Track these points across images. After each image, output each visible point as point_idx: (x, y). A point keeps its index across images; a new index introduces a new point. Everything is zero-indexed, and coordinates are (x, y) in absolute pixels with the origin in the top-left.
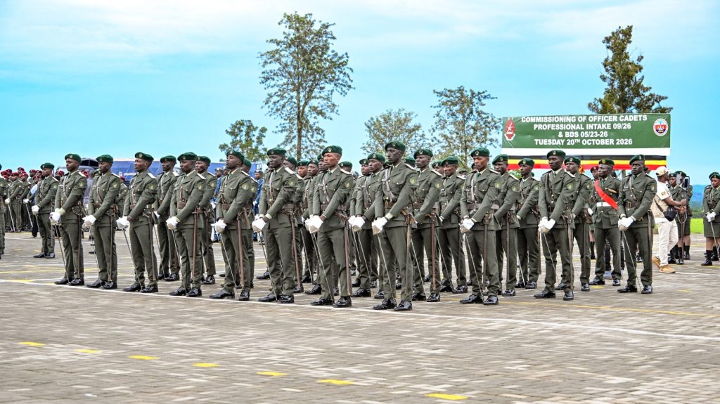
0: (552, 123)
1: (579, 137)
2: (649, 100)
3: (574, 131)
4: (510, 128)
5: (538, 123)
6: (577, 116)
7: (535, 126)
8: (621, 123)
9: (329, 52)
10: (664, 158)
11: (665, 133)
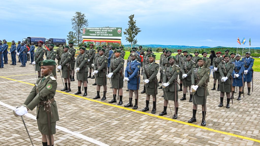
0: (94, 30)
1: (100, 33)
2: (137, 29)
3: (99, 32)
4: (84, 31)
5: (90, 29)
6: (100, 28)
7: (90, 30)
8: (110, 30)
9: (84, 19)
10: (120, 39)
11: (120, 33)
